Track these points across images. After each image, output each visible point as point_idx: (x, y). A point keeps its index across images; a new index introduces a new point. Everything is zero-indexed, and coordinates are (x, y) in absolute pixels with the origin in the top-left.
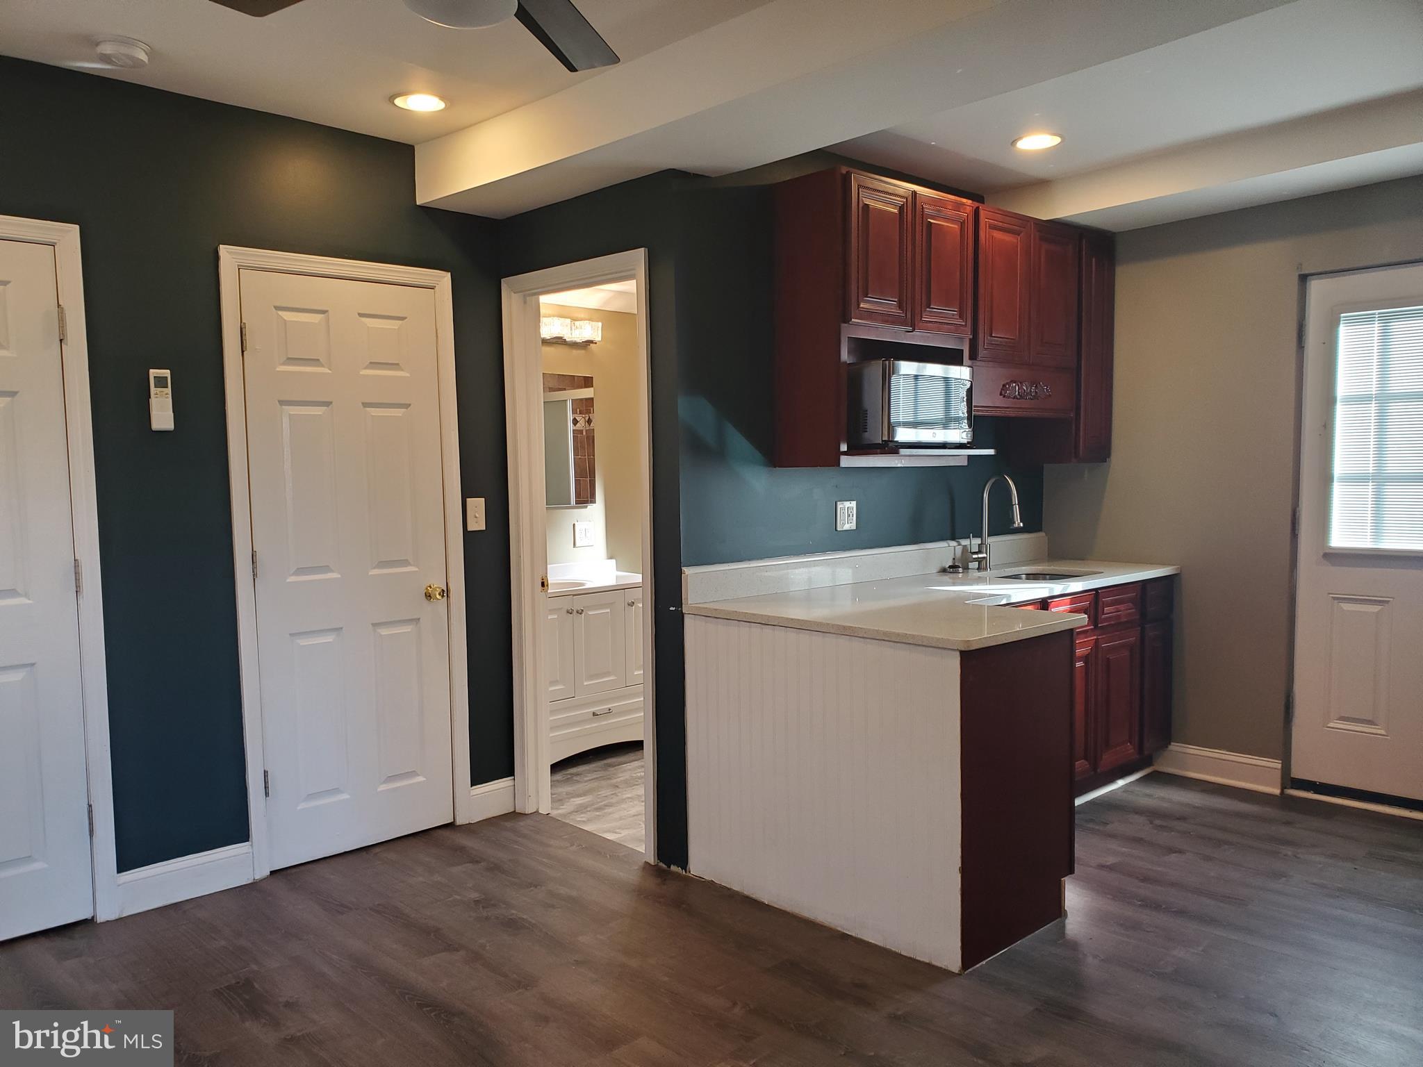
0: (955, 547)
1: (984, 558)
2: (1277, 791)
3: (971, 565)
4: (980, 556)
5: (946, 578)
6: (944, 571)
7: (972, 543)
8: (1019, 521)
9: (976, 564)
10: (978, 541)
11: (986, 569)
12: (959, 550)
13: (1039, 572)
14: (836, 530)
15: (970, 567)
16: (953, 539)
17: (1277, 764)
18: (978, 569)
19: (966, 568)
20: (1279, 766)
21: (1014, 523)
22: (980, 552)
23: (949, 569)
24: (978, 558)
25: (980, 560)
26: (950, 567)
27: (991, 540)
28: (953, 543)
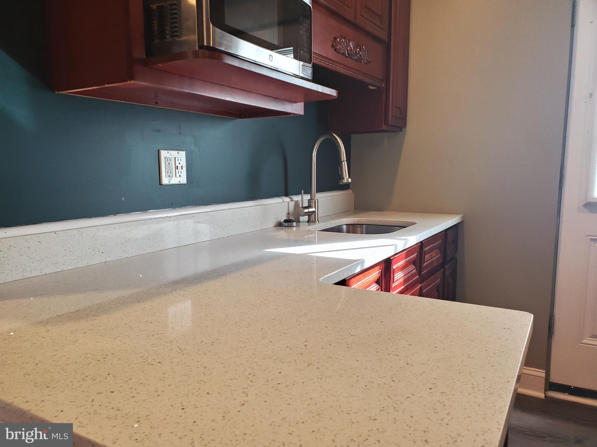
0: (288, 202)
1: (314, 212)
2: (541, 395)
3: (302, 219)
4: (311, 210)
5: (282, 233)
6: (279, 225)
7: (304, 198)
8: (348, 177)
9: (306, 218)
10: (307, 197)
11: (315, 222)
12: (292, 205)
13: (356, 223)
14: (161, 184)
15: (301, 220)
16: (286, 195)
17: (542, 373)
18: (308, 222)
19: (298, 221)
20: (544, 375)
21: (343, 178)
22: (309, 207)
23: (284, 223)
24: (309, 212)
25: (309, 214)
26: (286, 221)
27: (319, 196)
28: (287, 199)
